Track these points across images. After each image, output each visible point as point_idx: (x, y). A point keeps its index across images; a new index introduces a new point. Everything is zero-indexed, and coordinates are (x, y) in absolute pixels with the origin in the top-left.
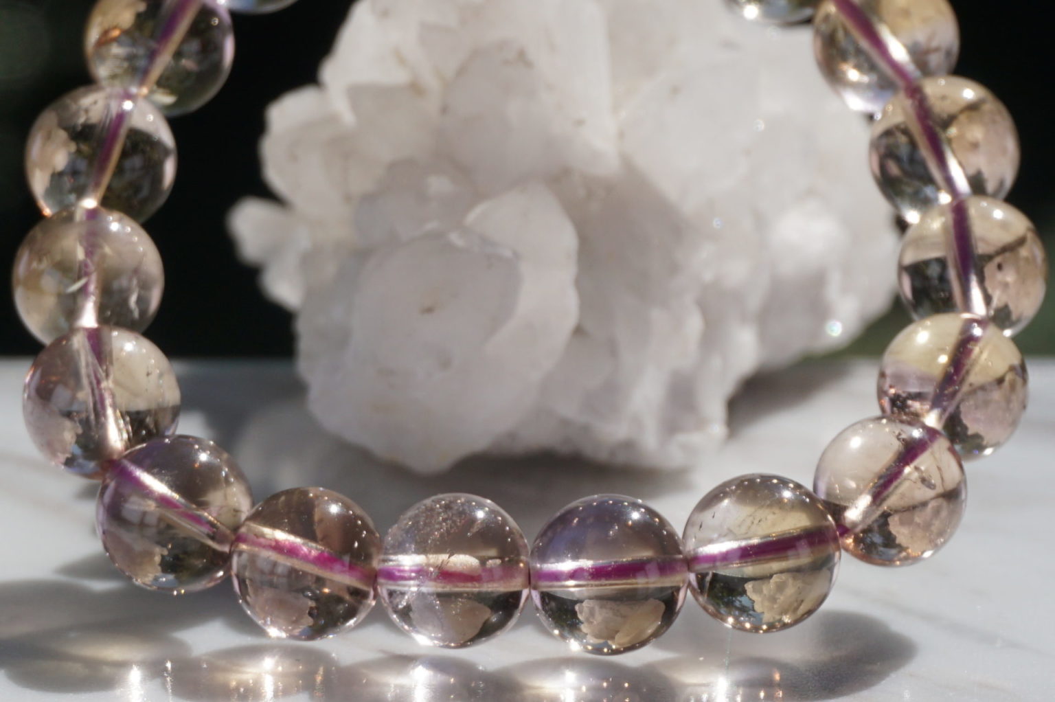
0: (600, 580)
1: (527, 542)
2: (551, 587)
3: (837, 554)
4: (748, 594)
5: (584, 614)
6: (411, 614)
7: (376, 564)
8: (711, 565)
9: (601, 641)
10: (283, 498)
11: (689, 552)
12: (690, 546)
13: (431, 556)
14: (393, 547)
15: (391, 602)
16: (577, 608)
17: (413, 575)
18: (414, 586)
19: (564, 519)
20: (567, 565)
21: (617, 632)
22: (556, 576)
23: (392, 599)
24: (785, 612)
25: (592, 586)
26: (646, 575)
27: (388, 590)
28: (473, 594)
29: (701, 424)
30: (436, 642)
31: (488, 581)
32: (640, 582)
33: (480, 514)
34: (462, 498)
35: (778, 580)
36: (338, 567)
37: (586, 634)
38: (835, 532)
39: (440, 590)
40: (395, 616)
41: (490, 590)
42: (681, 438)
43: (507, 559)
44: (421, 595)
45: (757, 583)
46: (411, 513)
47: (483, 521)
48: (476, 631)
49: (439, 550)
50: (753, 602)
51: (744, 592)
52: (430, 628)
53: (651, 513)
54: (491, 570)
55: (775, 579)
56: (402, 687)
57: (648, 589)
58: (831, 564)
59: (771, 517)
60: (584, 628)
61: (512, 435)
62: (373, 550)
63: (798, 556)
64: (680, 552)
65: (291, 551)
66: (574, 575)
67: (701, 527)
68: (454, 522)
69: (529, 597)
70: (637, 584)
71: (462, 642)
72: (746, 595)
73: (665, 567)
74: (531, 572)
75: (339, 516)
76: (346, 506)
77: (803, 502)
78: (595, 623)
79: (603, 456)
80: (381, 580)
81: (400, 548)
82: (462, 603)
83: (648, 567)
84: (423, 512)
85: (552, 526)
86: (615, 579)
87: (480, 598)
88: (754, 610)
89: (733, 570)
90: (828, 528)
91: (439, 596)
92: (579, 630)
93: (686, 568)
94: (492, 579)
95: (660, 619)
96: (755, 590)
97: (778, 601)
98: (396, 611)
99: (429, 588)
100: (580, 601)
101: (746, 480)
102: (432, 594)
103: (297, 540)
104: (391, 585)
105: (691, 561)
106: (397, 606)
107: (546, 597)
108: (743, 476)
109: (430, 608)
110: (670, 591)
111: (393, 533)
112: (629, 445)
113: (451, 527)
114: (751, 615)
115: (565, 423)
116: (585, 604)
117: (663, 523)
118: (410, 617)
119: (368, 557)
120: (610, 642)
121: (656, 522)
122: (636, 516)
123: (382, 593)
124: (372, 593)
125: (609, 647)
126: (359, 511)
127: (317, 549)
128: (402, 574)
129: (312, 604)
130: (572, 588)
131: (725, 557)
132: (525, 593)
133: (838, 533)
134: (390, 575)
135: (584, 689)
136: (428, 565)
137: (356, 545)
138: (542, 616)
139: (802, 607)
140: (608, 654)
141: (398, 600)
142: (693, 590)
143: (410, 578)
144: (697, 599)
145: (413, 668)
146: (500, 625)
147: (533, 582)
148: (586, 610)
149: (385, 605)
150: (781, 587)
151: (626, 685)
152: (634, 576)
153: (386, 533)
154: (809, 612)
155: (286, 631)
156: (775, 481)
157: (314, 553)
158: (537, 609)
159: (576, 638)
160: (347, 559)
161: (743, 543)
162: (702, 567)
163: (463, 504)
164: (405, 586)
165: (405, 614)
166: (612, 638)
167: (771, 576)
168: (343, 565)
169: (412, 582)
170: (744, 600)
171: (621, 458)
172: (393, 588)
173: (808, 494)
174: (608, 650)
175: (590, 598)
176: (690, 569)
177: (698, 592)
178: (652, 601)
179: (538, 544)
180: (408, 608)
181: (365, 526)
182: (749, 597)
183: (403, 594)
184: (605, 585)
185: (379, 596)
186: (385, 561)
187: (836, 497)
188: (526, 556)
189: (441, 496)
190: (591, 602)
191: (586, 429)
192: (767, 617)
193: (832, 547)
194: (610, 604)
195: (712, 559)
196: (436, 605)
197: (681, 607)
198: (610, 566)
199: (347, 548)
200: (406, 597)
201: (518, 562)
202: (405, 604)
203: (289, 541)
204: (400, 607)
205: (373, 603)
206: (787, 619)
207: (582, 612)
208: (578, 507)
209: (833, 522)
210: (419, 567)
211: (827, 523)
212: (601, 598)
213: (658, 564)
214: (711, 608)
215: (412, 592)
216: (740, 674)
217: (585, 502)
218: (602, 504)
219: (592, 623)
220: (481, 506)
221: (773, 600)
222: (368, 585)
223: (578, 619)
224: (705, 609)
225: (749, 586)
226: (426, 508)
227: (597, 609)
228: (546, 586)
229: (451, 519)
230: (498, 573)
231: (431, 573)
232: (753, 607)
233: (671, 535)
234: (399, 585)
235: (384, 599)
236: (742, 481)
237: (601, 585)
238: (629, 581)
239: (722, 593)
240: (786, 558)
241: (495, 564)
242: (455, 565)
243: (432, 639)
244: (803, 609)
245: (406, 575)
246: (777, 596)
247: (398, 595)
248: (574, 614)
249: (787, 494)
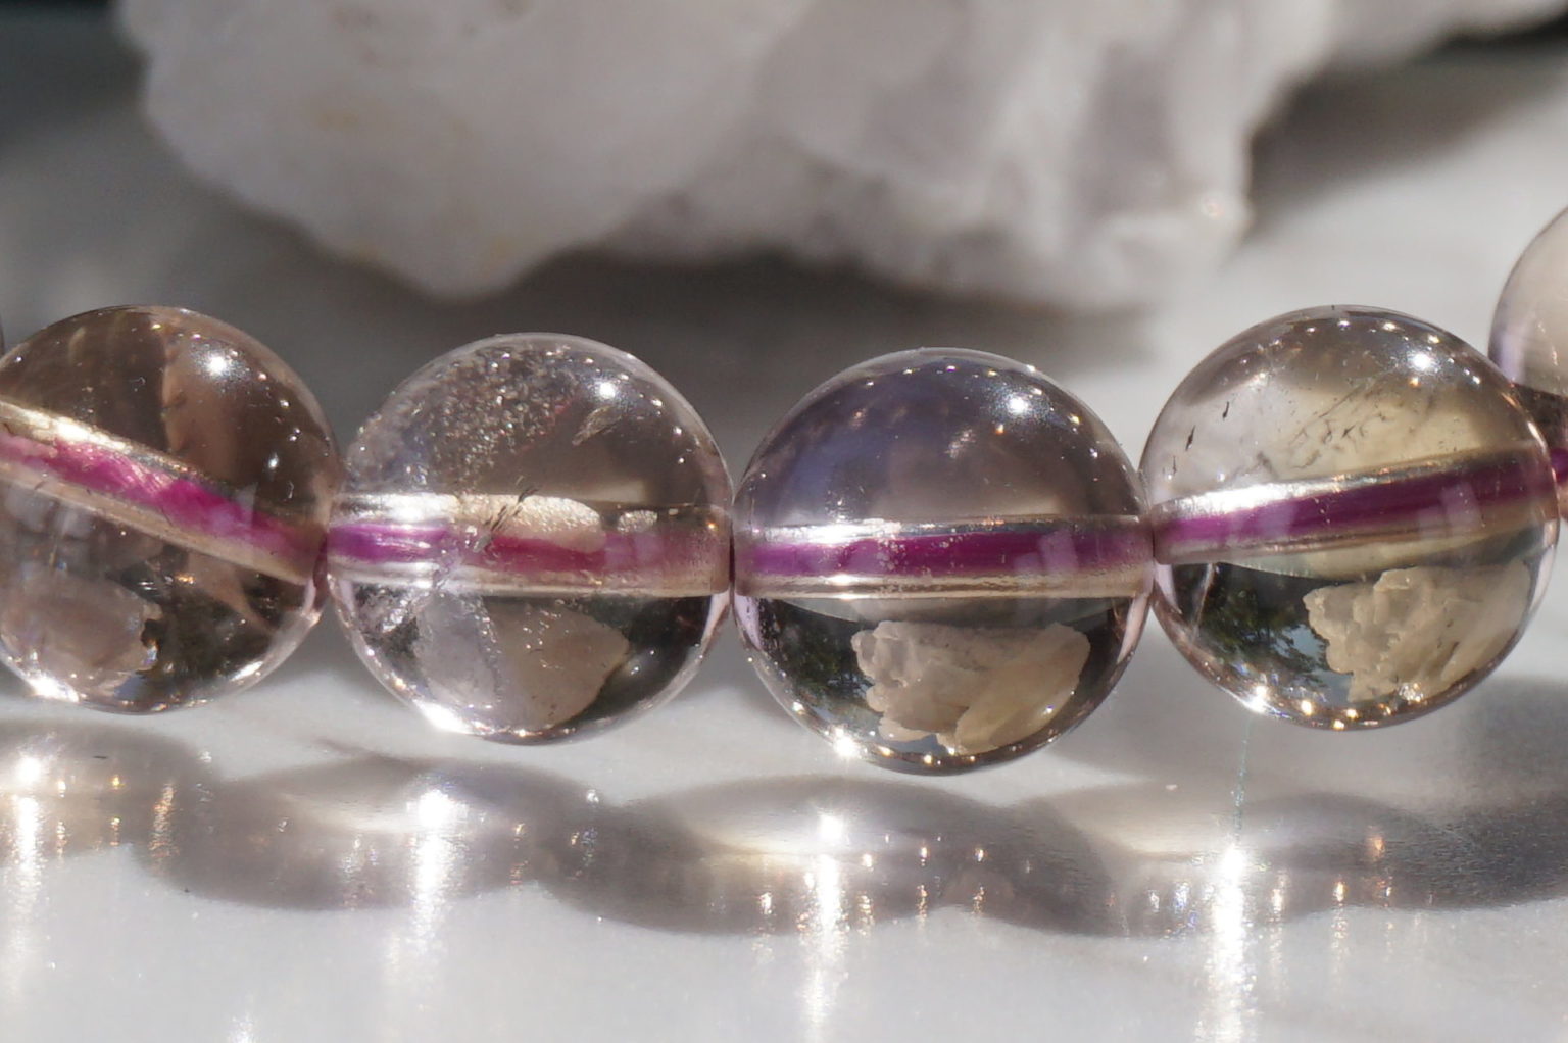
0: (918, 574)
1: (731, 468)
2: (788, 587)
3: (1550, 527)
4: (1313, 622)
5: (874, 659)
6: (415, 647)
7: (326, 516)
8: (1215, 545)
9: (919, 734)
10: (80, 333)
11: (1158, 507)
12: (1159, 495)
13: (469, 498)
14: (371, 473)
15: (363, 617)
16: (856, 642)
17: (423, 545)
18: (425, 576)
19: (831, 409)
20: (835, 533)
21: (963, 710)
22: (803, 561)
23: (365, 609)
24: (1405, 674)
25: (896, 589)
26: (1042, 565)
27: (355, 585)
28: (580, 600)
29: (1180, 193)
30: (478, 724)
31: (621, 569)
32: (1025, 584)
33: (607, 390)
34: (560, 345)
35: (1393, 586)
36: (221, 518)
37: (880, 715)
38: (1547, 469)
39: (492, 588)
40: (370, 652)
41: (624, 592)
42: (1125, 227)
43: (673, 512)
44: (442, 602)
46: (418, 385)
47: (611, 409)
49: (494, 480)
50: (1326, 643)
51: (1300, 616)
52: (464, 686)
53: (1063, 402)
54: (630, 539)
55: (1387, 583)
56: (382, 840)
57: (1045, 601)
58: (1532, 552)
59: (1375, 427)
60: (874, 698)
61: (680, 203)
62: (318, 484)
63: (1446, 529)
64: (1134, 509)
65: (98, 475)
66: (847, 558)
67: (1190, 440)
68: (536, 409)
69: (729, 612)
70: (1016, 587)
71: (549, 726)
72: (1307, 624)
73: (1093, 548)
74: (736, 547)
75: (229, 382)
76: (248, 358)
77: (1467, 385)
78: (905, 684)
79: (917, 268)
80: (337, 559)
81: (390, 476)
82: (549, 621)
83: (1046, 543)
84: (450, 383)
85: (793, 428)
86: (957, 573)
88: (1325, 667)
89: (1269, 559)
90: (1526, 456)
91: (491, 602)
92: (861, 703)
93: (1148, 552)
94: (631, 564)
95: (1076, 681)
96: (1330, 613)
97: (1393, 641)
98: (373, 641)
99: (465, 581)
100: (869, 626)
101: (1311, 323)
102: (470, 598)
103: (119, 446)
104: (362, 571)
105: (1163, 533)
106: (379, 626)
107: (775, 615)
108: (1304, 312)
109: (466, 631)
110: (1103, 608)
111: (368, 440)
112: (987, 240)
113: (528, 423)
114: (1316, 679)
115: (824, 174)
116: (879, 633)
117: (1091, 429)
118: (411, 656)
119: (306, 500)
120: (941, 739)
121: (1070, 423)
122: (1018, 405)
123: (339, 592)
124: (311, 592)
125: (939, 752)
126: (283, 374)
127: (168, 470)
128: (392, 543)
130: (844, 591)
131: (1252, 524)
132: (719, 602)
133: (1554, 473)
134: (363, 546)
135: (868, 861)
136: (464, 521)
137: (273, 464)
139: (1453, 662)
140: (933, 770)
141: (380, 611)
142: (1164, 609)
143: (416, 555)
144: (1172, 636)
145: (415, 795)
146: (649, 687)
147: (740, 573)
148: (881, 648)
149: (347, 624)
150: (1400, 607)
151: (981, 855)
152: (1009, 567)
153: (352, 437)
154: (1472, 678)
155: (78, 686)
156: (1390, 326)
157: (162, 481)
158: (750, 643)
159: (852, 727)
160: (247, 498)
161: (1301, 490)
162: (1189, 549)
163: (561, 362)
164: (400, 575)
165: (400, 647)
166: (949, 726)
167: (1374, 576)
168: (238, 514)
169: (421, 566)
170: (1300, 637)
171: (965, 276)
172: (366, 579)
173: (1478, 366)
174: (935, 759)
175: (895, 618)
176: (1157, 555)
178: (1056, 628)
179: (757, 475)
180: (408, 631)
181: (299, 414)
182: (1313, 631)
184: (932, 588)
185: (333, 600)
186: (348, 507)
187: (1551, 376)
188: (726, 507)
189: (501, 339)
190: (896, 627)
191: (876, 191)
193: (1535, 511)
194: (946, 632)
195: (1216, 528)
196: (483, 625)
197: (1133, 649)
198: (947, 539)
199: (250, 471)
200: (404, 603)
201: (701, 522)
202: (399, 620)
203: (94, 446)
204: (387, 628)
205: (315, 618)
206: (1413, 694)
207: (872, 653)
208: (865, 380)
209: (1542, 443)
210: (441, 527)
211: (1527, 444)
212: (928, 620)
213: (1075, 537)
214: (1209, 660)
215: (419, 591)
217: (881, 367)
218: (927, 375)
219: (896, 683)
220: (610, 370)
221: (1378, 638)
222: (301, 570)
223: (859, 673)
224: (1194, 661)
225: (1314, 602)
226: (461, 371)
227: (912, 645)
228: (776, 586)
229: (528, 401)
230: (649, 548)
231: (473, 539)
232: (1323, 659)
233: (1112, 463)
234: (385, 574)
235: (344, 608)
236: (1300, 327)
237: (921, 588)
238: (1009, 580)
239: (1241, 618)
240: (1414, 533)
241: (640, 523)
242: (535, 522)
243: (468, 716)
244: (1456, 666)
245: (406, 544)
246: (1389, 630)
247: (381, 597)
248: (848, 659)
249: (1422, 362)
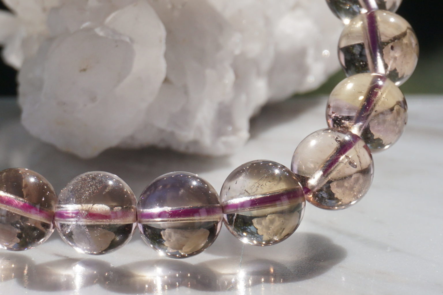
0: (175, 218)
1: (136, 198)
2: (148, 221)
3: (303, 203)
4: (254, 225)
5: (165, 236)
6: (73, 237)
7: (55, 210)
8: (235, 210)
9: (175, 251)
10: (5, 174)
11: (224, 202)
12: (223, 200)
13: (83, 205)
14: (64, 200)
15: (62, 230)
16: (162, 233)
17: (74, 215)
18: (74, 221)
19: (155, 185)
20: (156, 210)
21: (184, 245)
22: (151, 216)
23: (63, 228)
24: (276, 235)
25: (171, 221)
26: (200, 215)
27: (60, 224)
28: (106, 225)
29: (235, 131)
30: (86, 251)
31: (114, 219)
32: (196, 219)
33: (111, 183)
34: (102, 173)
35: (270, 218)
36: (33, 211)
37: (167, 247)
38: (302, 192)
39: (89, 223)
40: (64, 238)
41: (115, 223)
42: (224, 139)
43: (124, 207)
44: (78, 226)
45: (259, 219)
46: (74, 181)
47: (112, 186)
48: (107, 246)
49: (88, 202)
50: (257, 229)
51: (251, 224)
52: (83, 244)
53: (203, 182)
54: (116, 213)
55: (269, 217)
56: (68, 276)
57: (201, 222)
58: (300, 209)
59: (268, 184)
60: (166, 244)
61: (132, 137)
62: (53, 203)
63: (282, 205)
64: (218, 203)
65: (9, 202)
66: (160, 215)
67: (229, 189)
68: (96, 186)
69: (137, 227)
70: (195, 220)
71: (100, 251)
72: (253, 226)
73: (210, 211)
74: (138, 213)
75: (35, 183)
76: (38, 178)
77: (286, 176)
78: (172, 241)
79: (182, 149)
80: (57, 218)
81: (67, 201)
82: (100, 230)
83: (200, 211)
84: (80, 181)
85: (149, 189)
86: (183, 217)
87: (110, 228)
88: (258, 234)
89: (246, 212)
90: (298, 189)
91: (88, 226)
92: (164, 245)
93: (222, 212)
94: (116, 217)
95: (207, 239)
96: (258, 223)
97: (271, 229)
98: (64, 235)
99: (83, 222)
100: (164, 229)
101: (255, 163)
102: (84, 226)
103: (12, 196)
104: (62, 221)
105: (224, 208)
106: (65, 232)
107: (146, 227)
108: (252, 162)
109: (83, 233)
110: (213, 224)
111: (64, 192)
112: (195, 143)
113: (95, 189)
114: (256, 236)
115: (162, 131)
116: (166, 231)
117: (209, 187)
118: (72, 238)
119: (50, 206)
120: (180, 251)
121: (205, 186)
122: (194, 183)
123: (57, 225)
124: (52, 225)
125: (180, 254)
126: (45, 181)
127: (22, 201)
128: (68, 215)
129: (18, 231)
130: (158, 222)
131: (242, 205)
132: (134, 225)
133: (304, 192)
134: (62, 216)
135: (166, 277)
136: (82, 210)
137: (43, 199)
138: (143, 237)
139: (284, 232)
140: (179, 258)
141: (66, 229)
142: (226, 223)
143: (72, 217)
144: (228, 229)
145: (74, 266)
146: (121, 243)
147: (138, 219)
148: (167, 234)
149: (59, 232)
150: (272, 222)
151: (189, 275)
152: (193, 216)
153: (60, 192)
154: (288, 235)
155: (6, 246)
156: (271, 164)
157: (22, 203)
158: (141, 233)
159: (162, 249)
160: (38, 207)
161: (253, 198)
162: (230, 211)
163: (102, 177)
164: (69, 221)
165: (70, 236)
166: (181, 249)
167: (265, 216)
168: (36, 210)
169: (72, 219)
170: (252, 228)
171: (192, 150)
172: (63, 222)
173: (288, 171)
174: (179, 255)
175: (169, 228)
176: (223, 212)
177: (228, 224)
178: (202, 229)
179: (142, 198)
180: (71, 233)
181: (49, 189)
182: (254, 226)
183: (68, 226)
184: (178, 221)
185: (56, 227)
186: (58, 208)
187: (303, 173)
188: (135, 205)
189: (89, 173)
190: (170, 230)
191: (172, 134)
192: (266, 237)
193: (300, 200)
194: (179, 231)
195: (235, 206)
196: (87, 231)
197: (219, 232)
198: (180, 210)
199: (39, 202)
200: (70, 227)
201: (131, 208)
202: (69, 231)
203: (7, 197)
204: (67, 232)
205: (53, 231)
206: (276, 238)
207: (165, 235)
208: (164, 178)
209: (301, 186)
210: (78, 211)
211: (298, 187)
212: (176, 228)
213: (206, 209)
214: (235, 233)
215: (73, 224)
216: (251, 269)
217: (167, 176)
218: (176, 176)
219: (170, 241)
220: (111, 179)
221: (268, 228)
222: (50, 221)
223: (163, 239)
224: (232, 233)
225: (255, 221)
226: (82, 179)
227: (173, 234)
228: (146, 221)
229: (95, 185)
230: (120, 214)
231: (83, 214)
232: (257, 232)
233: (214, 195)
234: (66, 221)
235: (58, 229)
236: (253, 164)
237: (176, 221)
238: (191, 218)
239: (240, 224)
240: (275, 206)
241: (119, 209)
242: (97, 210)
243: (84, 250)
244: (285, 233)
245: (70, 215)
246: (270, 226)
247: (66, 226)
248: (160, 236)
249: (277, 171)
